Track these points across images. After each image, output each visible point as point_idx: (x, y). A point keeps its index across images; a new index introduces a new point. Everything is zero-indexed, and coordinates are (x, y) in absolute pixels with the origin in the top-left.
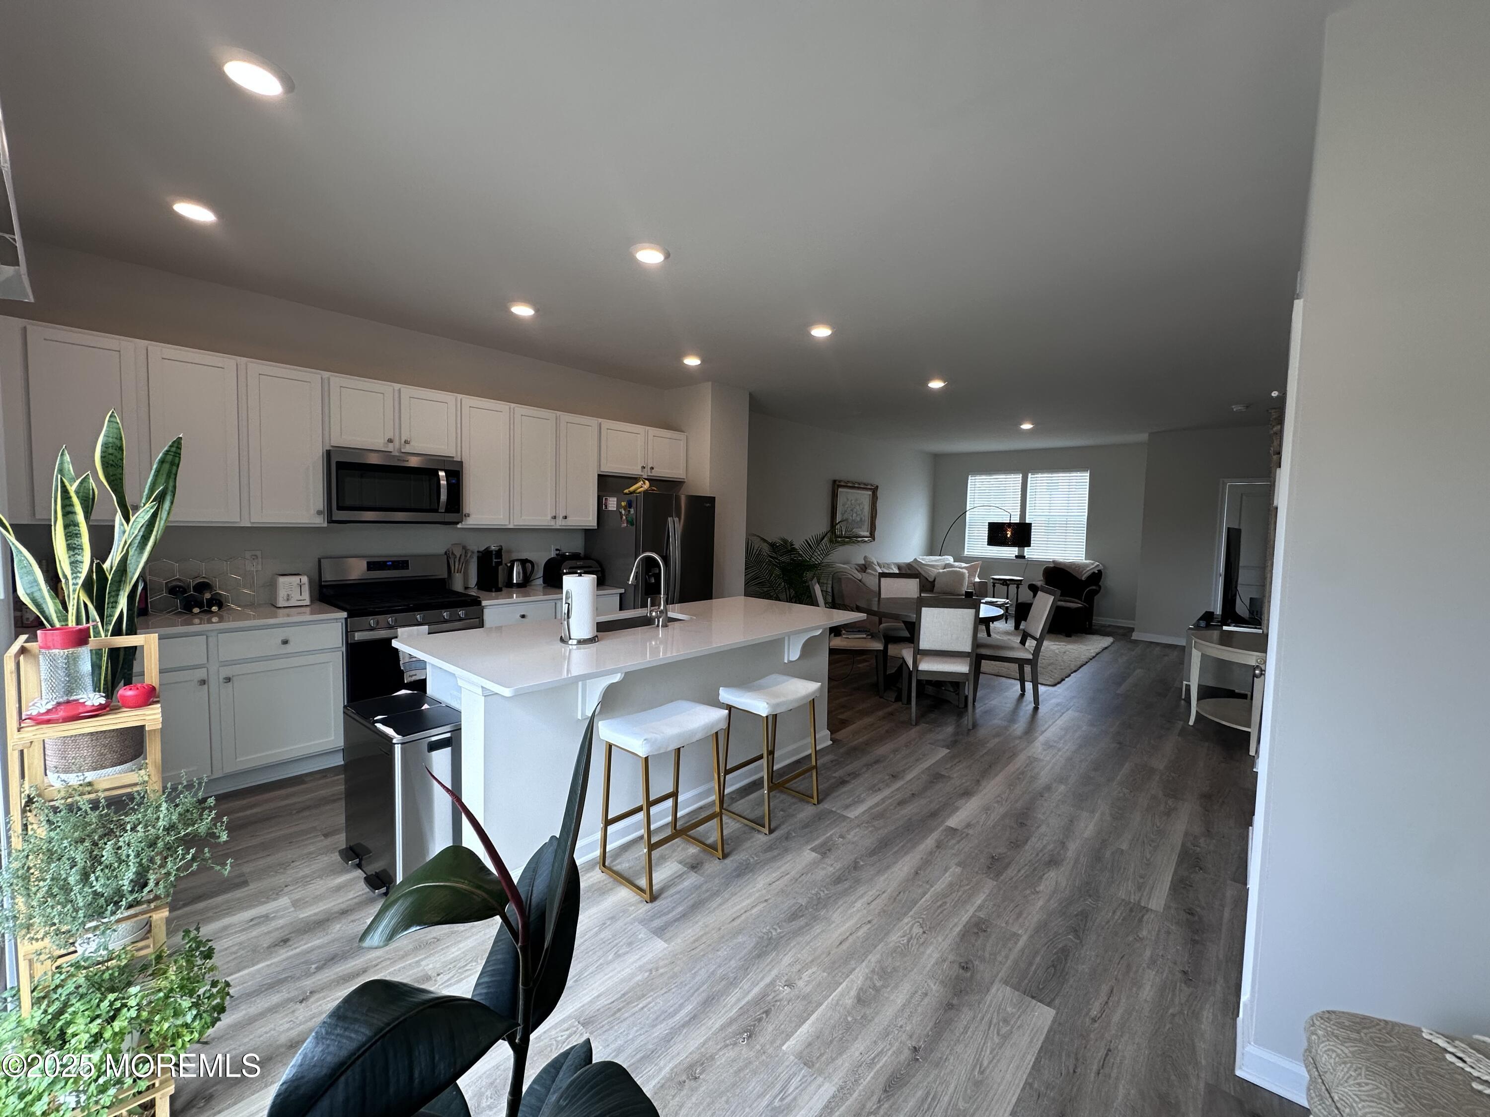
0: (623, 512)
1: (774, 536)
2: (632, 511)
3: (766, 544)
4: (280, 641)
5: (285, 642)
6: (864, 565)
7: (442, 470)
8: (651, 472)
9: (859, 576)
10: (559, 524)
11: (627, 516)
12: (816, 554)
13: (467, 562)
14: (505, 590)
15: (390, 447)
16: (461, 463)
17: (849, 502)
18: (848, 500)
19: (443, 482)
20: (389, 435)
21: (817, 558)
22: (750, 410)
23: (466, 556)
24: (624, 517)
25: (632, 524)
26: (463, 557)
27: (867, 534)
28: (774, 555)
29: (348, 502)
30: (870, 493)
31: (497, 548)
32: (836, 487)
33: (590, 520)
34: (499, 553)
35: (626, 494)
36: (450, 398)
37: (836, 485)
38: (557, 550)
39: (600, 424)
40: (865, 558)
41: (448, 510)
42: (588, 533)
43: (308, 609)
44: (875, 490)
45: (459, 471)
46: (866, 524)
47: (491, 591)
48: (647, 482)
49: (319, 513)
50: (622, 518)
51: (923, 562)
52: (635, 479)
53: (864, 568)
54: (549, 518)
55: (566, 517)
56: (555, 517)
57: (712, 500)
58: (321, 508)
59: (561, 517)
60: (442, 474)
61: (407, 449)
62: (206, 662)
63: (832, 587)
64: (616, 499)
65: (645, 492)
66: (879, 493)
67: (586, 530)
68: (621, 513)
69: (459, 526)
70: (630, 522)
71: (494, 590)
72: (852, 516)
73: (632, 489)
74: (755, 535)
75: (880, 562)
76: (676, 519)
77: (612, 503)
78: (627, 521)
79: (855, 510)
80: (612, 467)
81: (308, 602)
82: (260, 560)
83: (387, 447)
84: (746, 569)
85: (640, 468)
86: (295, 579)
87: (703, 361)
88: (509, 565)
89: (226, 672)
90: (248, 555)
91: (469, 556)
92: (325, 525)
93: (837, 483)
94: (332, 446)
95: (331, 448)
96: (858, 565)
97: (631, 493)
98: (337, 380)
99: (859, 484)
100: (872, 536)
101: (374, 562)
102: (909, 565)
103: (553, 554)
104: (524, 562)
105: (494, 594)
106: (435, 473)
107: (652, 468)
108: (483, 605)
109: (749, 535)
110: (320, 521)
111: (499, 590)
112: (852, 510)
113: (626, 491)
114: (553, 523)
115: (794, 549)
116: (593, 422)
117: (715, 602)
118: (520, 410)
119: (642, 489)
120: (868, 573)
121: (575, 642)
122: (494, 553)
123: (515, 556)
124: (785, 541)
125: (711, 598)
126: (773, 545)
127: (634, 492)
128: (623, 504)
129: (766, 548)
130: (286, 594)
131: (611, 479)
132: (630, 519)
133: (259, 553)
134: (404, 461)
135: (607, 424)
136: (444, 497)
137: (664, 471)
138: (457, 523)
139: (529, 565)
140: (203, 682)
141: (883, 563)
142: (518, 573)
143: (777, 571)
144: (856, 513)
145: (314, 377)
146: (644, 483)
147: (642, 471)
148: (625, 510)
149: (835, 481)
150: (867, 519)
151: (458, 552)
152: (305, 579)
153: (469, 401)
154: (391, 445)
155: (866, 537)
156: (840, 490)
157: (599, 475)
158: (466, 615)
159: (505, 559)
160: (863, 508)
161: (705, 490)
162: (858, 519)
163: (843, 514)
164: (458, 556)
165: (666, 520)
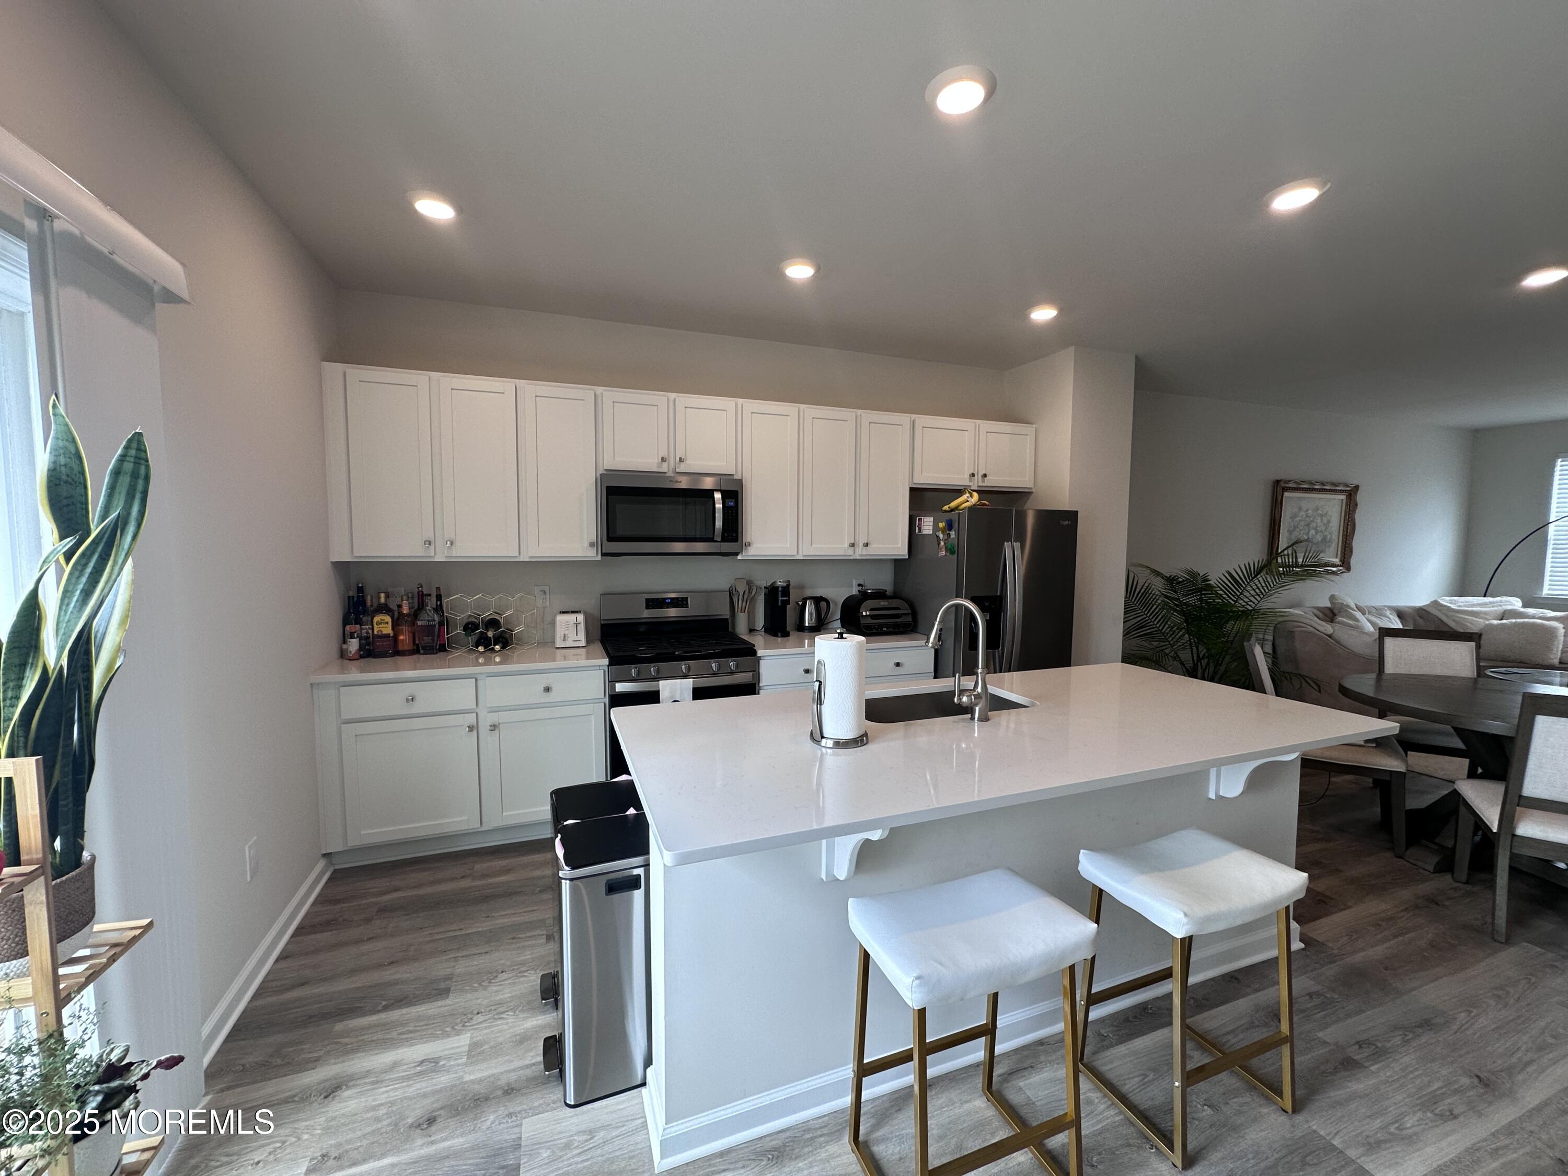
0: (941, 536)
1: (1175, 566)
2: (953, 534)
3: (1159, 579)
4: (542, 689)
5: (547, 689)
6: (1330, 610)
7: (717, 490)
8: (983, 481)
9: (1328, 628)
10: (860, 553)
11: (945, 541)
12: (1246, 594)
13: (753, 600)
14: (794, 635)
15: (664, 468)
16: (740, 482)
17: (1302, 513)
18: (1300, 509)
19: (719, 506)
20: (664, 453)
21: (1248, 600)
22: (1137, 387)
23: (750, 592)
24: (942, 543)
25: (952, 553)
26: (747, 592)
27: (1337, 561)
28: (1172, 594)
29: (620, 532)
30: (1343, 497)
31: (785, 584)
32: (1280, 490)
33: (900, 549)
34: (786, 590)
35: (946, 511)
36: (728, 403)
37: (1279, 488)
38: (859, 585)
39: (914, 421)
40: (1332, 598)
41: (724, 539)
42: (898, 563)
43: (584, 650)
44: (1351, 494)
45: (737, 492)
46: (1334, 545)
47: (776, 636)
48: (976, 495)
49: (592, 545)
50: (939, 544)
51: (1452, 606)
52: (958, 492)
53: (1330, 615)
54: (846, 545)
55: (867, 545)
56: (853, 545)
57: (1073, 516)
58: (594, 539)
59: (861, 544)
60: (718, 496)
61: (682, 468)
62: (475, 707)
63: (1274, 645)
64: (932, 519)
65: (972, 509)
66: (1360, 497)
67: (896, 560)
68: (938, 537)
69: (739, 557)
70: (951, 551)
71: (779, 634)
72: (1308, 534)
73: (953, 504)
74: (1142, 566)
75: (1361, 604)
76: (1017, 545)
77: (927, 525)
78: (946, 548)
79: (1314, 525)
80: (928, 477)
81: (583, 643)
82: (548, 595)
83: (661, 467)
84: (1125, 613)
85: (967, 476)
86: (571, 618)
87: (1061, 311)
88: (800, 603)
89: (493, 718)
90: (537, 590)
91: (754, 592)
92: (599, 558)
93: (1283, 485)
94: (606, 470)
95: (605, 472)
96: (1319, 609)
97: (952, 510)
98: (609, 394)
99: (1323, 484)
100: (1345, 563)
101: (653, 599)
102: (1421, 612)
103: (854, 591)
104: (818, 600)
105: (779, 639)
106: (709, 493)
107: (985, 476)
108: (759, 654)
109: (1131, 566)
110: (593, 554)
111: (786, 634)
112: (1308, 525)
113: (946, 508)
114: (850, 552)
115: (1210, 587)
116: (904, 419)
117: (1075, 672)
118: (811, 411)
119: (967, 504)
120: (1339, 623)
121: (830, 743)
122: (780, 589)
123: (809, 593)
124: (1193, 575)
125: (1069, 665)
126: (1171, 581)
127: (957, 508)
128: (941, 525)
129: (1158, 585)
130: (563, 633)
131: (928, 494)
132: (949, 547)
133: (547, 589)
134: (677, 482)
135: (922, 420)
136: (719, 523)
137: (1000, 480)
138: (737, 554)
139: (823, 604)
140: (471, 728)
141: (1369, 607)
142: (811, 614)
143: (1177, 618)
144: (1316, 529)
145: (585, 393)
146: (971, 496)
147: (971, 481)
148: (943, 533)
149: (1277, 482)
150: (1335, 537)
151: (742, 588)
152: (581, 617)
153: (750, 405)
154: (665, 465)
155: (1334, 565)
156: (1286, 494)
157: (912, 489)
158: (737, 666)
159: (794, 596)
160: (1329, 522)
161: (1064, 504)
162: (1319, 538)
163: (1290, 532)
164: (741, 593)
165: (1002, 546)
